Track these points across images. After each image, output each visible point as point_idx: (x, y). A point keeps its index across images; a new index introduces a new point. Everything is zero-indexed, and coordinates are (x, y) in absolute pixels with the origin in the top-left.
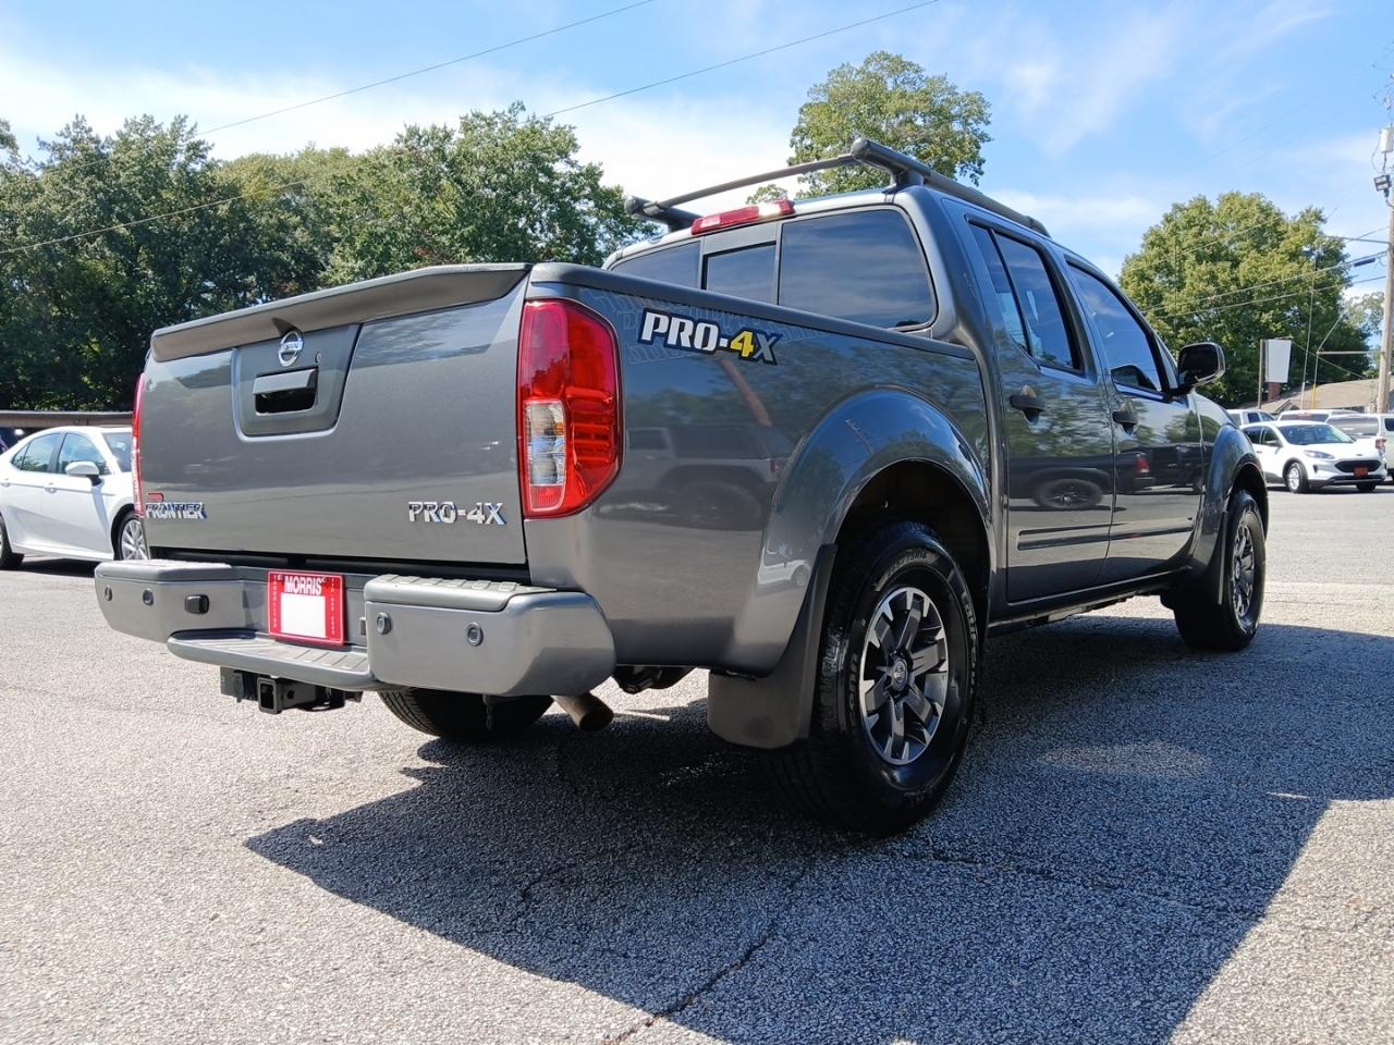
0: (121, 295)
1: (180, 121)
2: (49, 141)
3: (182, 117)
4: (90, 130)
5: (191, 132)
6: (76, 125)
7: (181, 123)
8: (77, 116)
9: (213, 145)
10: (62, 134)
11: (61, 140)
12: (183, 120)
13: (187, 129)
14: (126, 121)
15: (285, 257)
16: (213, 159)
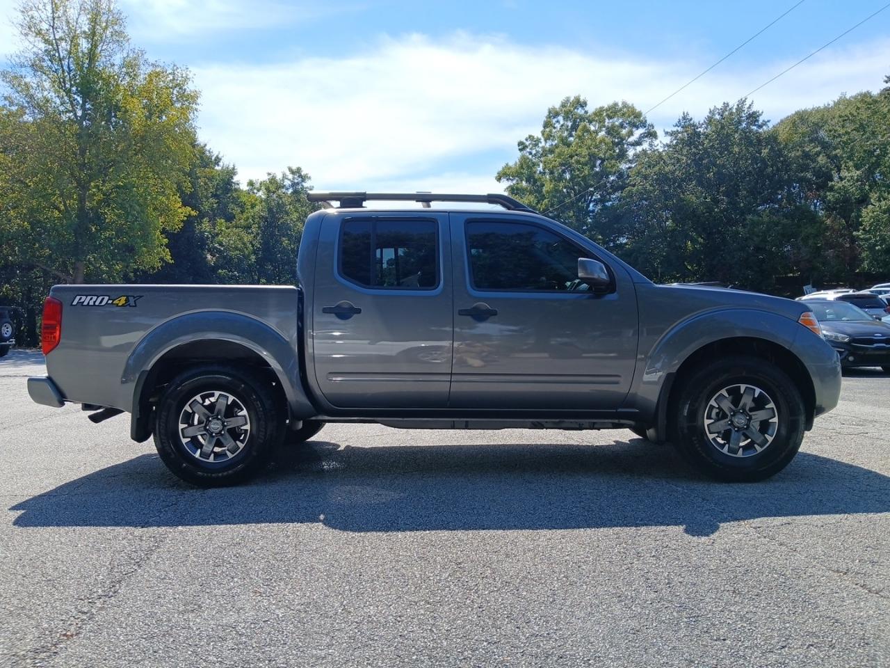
0: (704, 213)
1: (742, 102)
2: (669, 131)
3: (744, 99)
4: (691, 119)
5: (749, 108)
6: (684, 118)
7: (743, 103)
8: (684, 113)
9: (762, 112)
10: (676, 125)
11: (675, 129)
12: (745, 101)
13: (747, 106)
14: (710, 110)
15: (809, 175)
16: (763, 121)
